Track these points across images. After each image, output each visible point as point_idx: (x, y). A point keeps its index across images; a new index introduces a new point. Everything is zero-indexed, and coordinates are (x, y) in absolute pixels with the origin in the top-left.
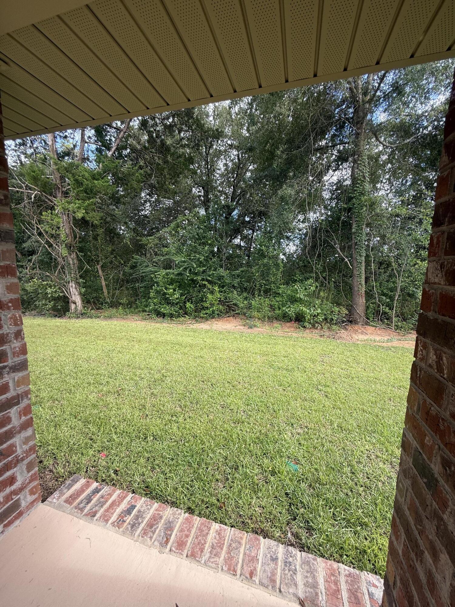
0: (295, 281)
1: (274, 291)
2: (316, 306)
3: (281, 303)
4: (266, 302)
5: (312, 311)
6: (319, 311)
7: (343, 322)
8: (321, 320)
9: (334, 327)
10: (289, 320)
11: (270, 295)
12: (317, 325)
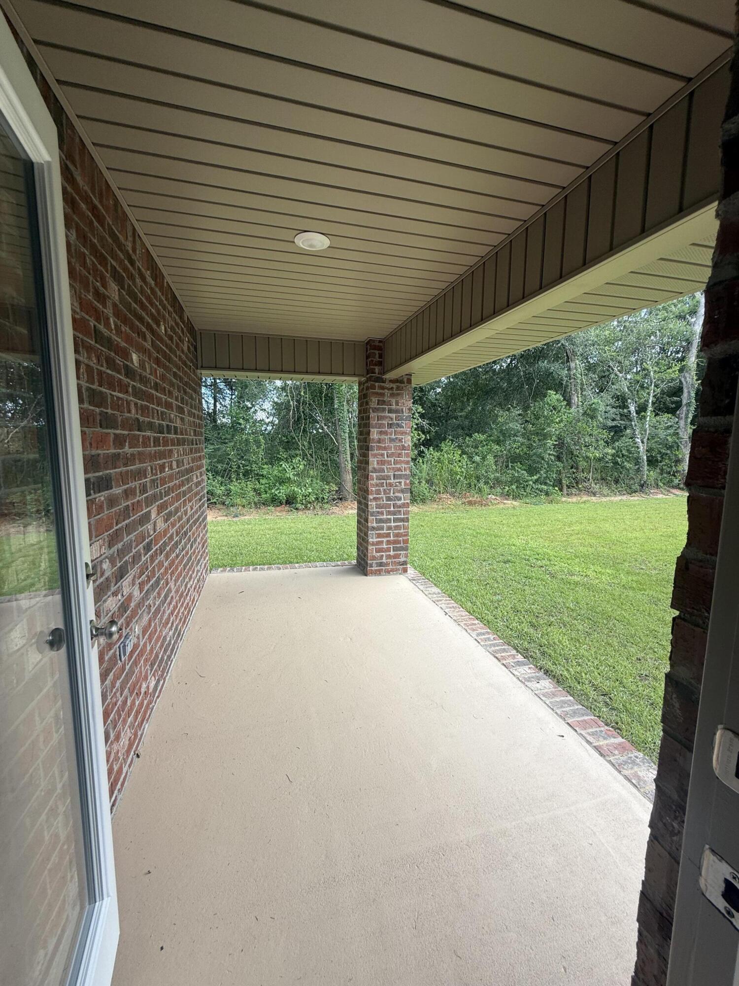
0: (280, 460)
1: (256, 472)
2: (307, 485)
3: (267, 485)
4: (249, 486)
5: (304, 491)
6: (310, 490)
7: (334, 500)
8: (314, 499)
9: (326, 506)
10: (279, 504)
11: (252, 478)
12: (309, 505)
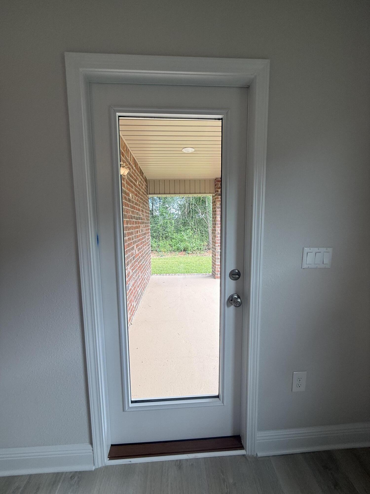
0: (181, 231)
1: (170, 237)
2: (193, 243)
3: (175, 243)
4: (167, 243)
5: (192, 245)
6: (195, 245)
7: (206, 249)
8: (196, 249)
9: (202, 252)
10: (180, 251)
11: (169, 239)
12: (194, 252)
